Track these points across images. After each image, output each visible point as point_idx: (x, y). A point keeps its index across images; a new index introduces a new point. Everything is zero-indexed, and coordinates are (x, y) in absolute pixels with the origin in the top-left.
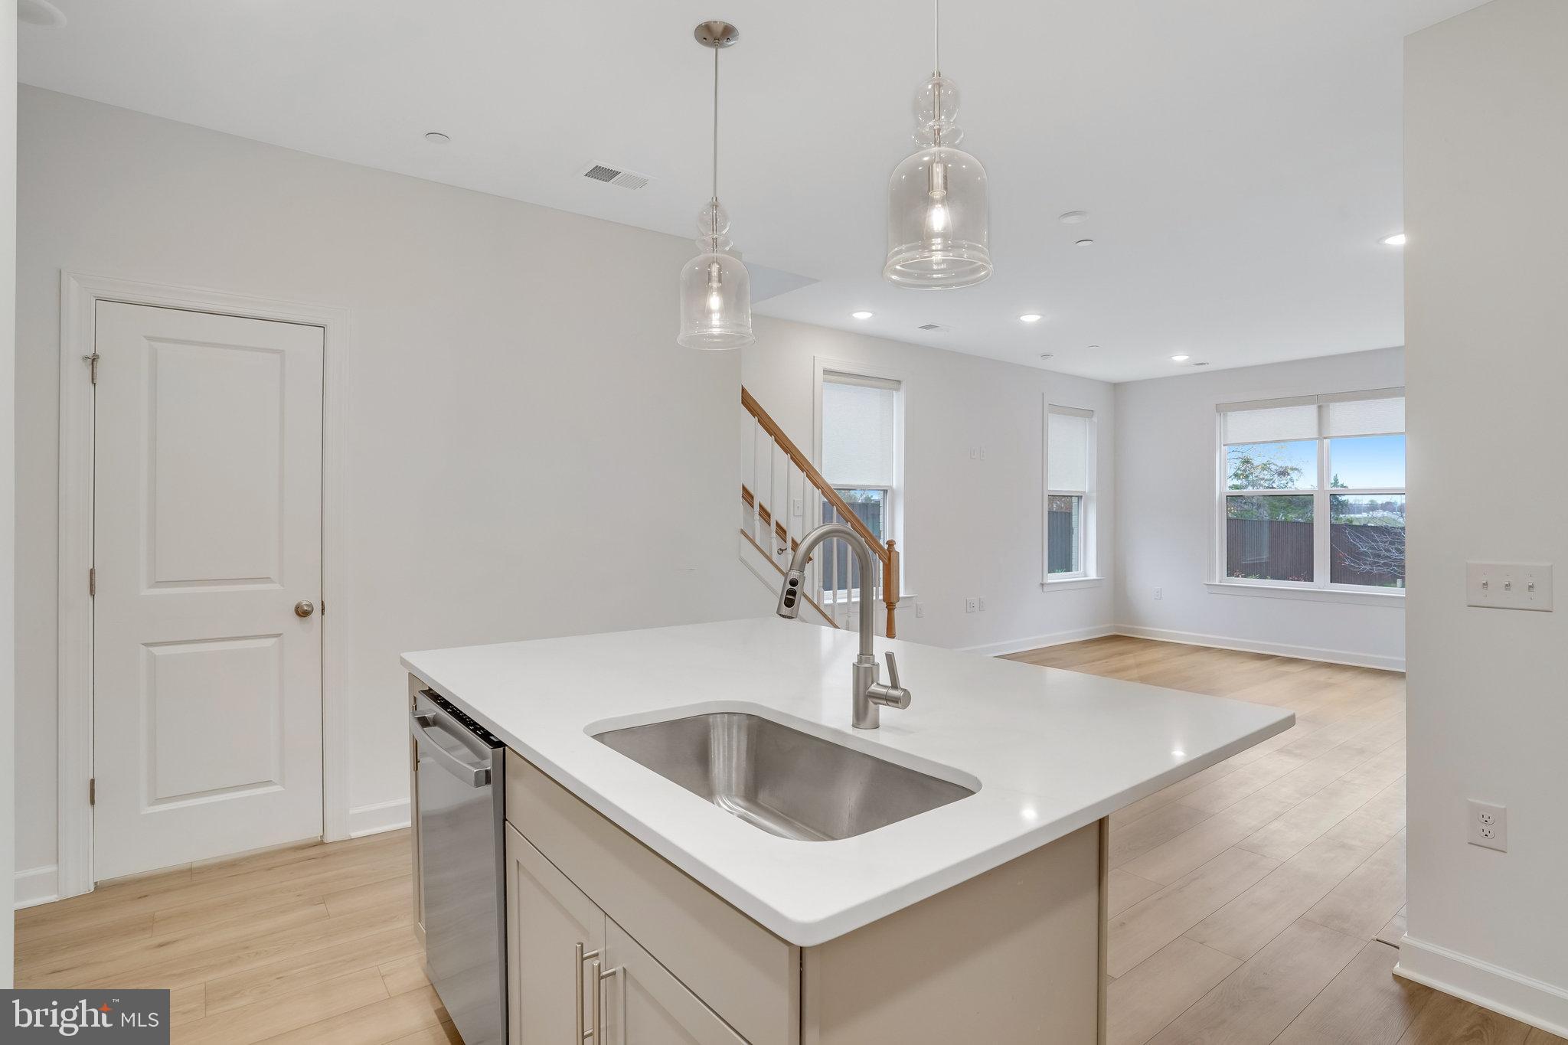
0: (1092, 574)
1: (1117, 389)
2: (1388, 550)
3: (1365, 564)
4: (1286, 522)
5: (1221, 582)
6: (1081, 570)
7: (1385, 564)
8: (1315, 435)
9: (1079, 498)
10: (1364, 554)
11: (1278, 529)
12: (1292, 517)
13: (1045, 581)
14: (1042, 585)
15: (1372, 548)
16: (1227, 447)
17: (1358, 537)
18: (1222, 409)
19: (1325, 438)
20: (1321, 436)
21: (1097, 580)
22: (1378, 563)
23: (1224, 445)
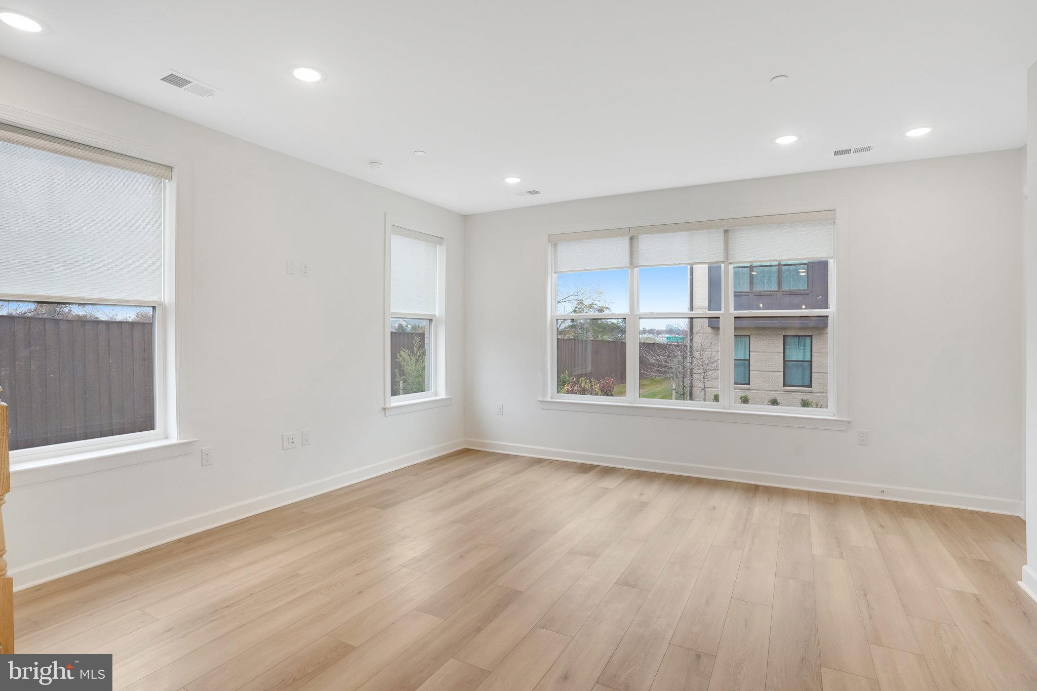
0: (442, 395)
1: (466, 220)
2: (666, 362)
3: (653, 372)
4: (602, 341)
5: (552, 398)
6: (432, 390)
7: (665, 372)
8: (628, 265)
9: (430, 320)
10: (652, 364)
11: (598, 345)
12: (606, 337)
13: (387, 406)
14: (384, 409)
15: (657, 360)
16: (557, 274)
17: (648, 352)
18: (554, 241)
19: (635, 267)
20: (632, 264)
21: (447, 399)
22: (661, 371)
23: (555, 273)
